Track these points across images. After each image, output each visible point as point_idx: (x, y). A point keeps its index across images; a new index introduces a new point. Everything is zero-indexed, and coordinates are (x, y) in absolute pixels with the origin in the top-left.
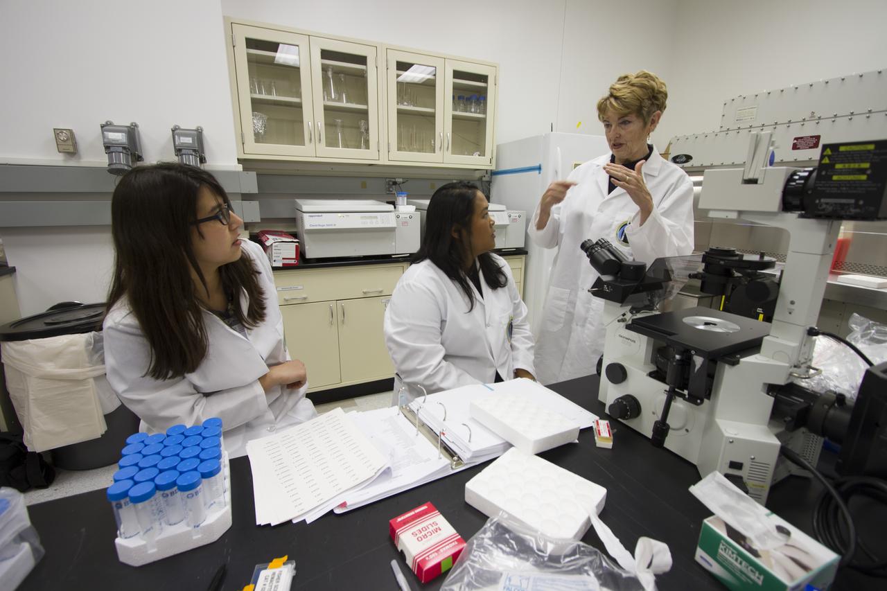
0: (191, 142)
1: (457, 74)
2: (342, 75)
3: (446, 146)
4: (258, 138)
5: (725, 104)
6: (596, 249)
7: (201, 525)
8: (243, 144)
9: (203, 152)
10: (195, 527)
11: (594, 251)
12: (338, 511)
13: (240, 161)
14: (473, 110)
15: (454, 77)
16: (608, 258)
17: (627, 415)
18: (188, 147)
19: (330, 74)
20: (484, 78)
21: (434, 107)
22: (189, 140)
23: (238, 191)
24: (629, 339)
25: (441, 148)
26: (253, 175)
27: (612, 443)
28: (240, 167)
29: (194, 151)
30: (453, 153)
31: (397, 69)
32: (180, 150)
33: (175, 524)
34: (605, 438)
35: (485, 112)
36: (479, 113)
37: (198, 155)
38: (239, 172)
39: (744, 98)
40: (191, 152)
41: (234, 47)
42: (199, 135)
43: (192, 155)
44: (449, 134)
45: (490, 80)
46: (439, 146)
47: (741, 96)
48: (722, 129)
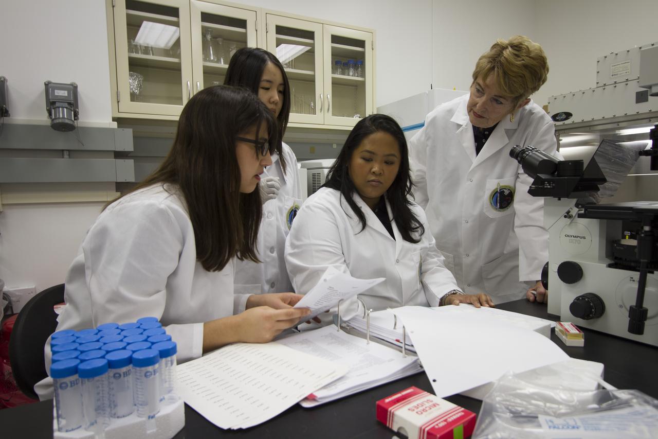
0: (66, 95)
1: (335, 39)
2: (220, 39)
3: (326, 107)
4: (134, 97)
5: (598, 62)
6: (527, 153)
7: (157, 416)
8: (118, 102)
9: (77, 107)
10: (149, 417)
11: (525, 155)
12: (306, 405)
13: (114, 119)
14: (351, 73)
15: (333, 42)
16: (541, 160)
17: (591, 312)
18: (62, 100)
19: (209, 37)
20: (361, 43)
21: (314, 70)
22: (64, 93)
23: (113, 149)
24: (577, 237)
25: (321, 110)
26: (129, 132)
27: (583, 340)
28: (115, 125)
29: (70, 104)
30: (333, 114)
31: (277, 33)
32: (53, 103)
33: (124, 416)
34: (575, 335)
35: (363, 74)
36: (357, 76)
37: (72, 109)
38: (113, 129)
39: (617, 54)
40: (66, 105)
41: (113, 7)
42: (73, 89)
43: (66, 108)
44: (330, 96)
45: (368, 45)
46: (320, 108)
47: (612, 53)
48: (599, 85)
